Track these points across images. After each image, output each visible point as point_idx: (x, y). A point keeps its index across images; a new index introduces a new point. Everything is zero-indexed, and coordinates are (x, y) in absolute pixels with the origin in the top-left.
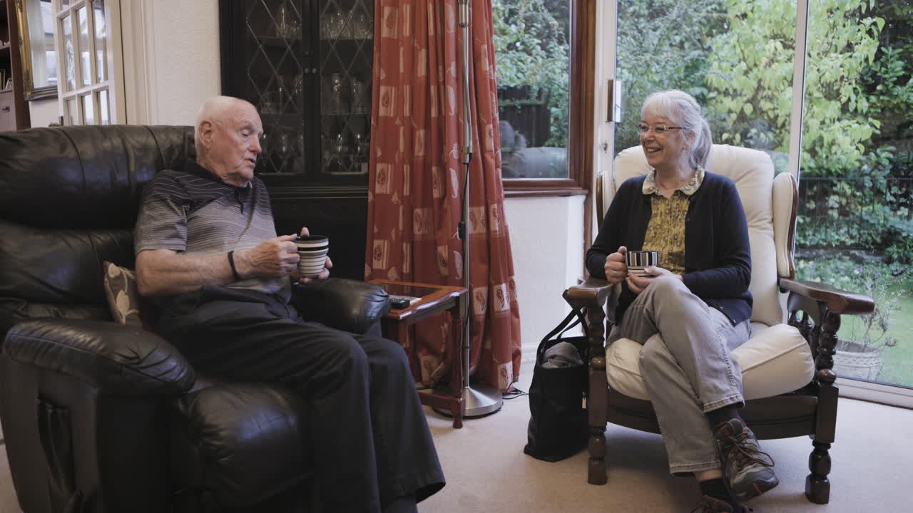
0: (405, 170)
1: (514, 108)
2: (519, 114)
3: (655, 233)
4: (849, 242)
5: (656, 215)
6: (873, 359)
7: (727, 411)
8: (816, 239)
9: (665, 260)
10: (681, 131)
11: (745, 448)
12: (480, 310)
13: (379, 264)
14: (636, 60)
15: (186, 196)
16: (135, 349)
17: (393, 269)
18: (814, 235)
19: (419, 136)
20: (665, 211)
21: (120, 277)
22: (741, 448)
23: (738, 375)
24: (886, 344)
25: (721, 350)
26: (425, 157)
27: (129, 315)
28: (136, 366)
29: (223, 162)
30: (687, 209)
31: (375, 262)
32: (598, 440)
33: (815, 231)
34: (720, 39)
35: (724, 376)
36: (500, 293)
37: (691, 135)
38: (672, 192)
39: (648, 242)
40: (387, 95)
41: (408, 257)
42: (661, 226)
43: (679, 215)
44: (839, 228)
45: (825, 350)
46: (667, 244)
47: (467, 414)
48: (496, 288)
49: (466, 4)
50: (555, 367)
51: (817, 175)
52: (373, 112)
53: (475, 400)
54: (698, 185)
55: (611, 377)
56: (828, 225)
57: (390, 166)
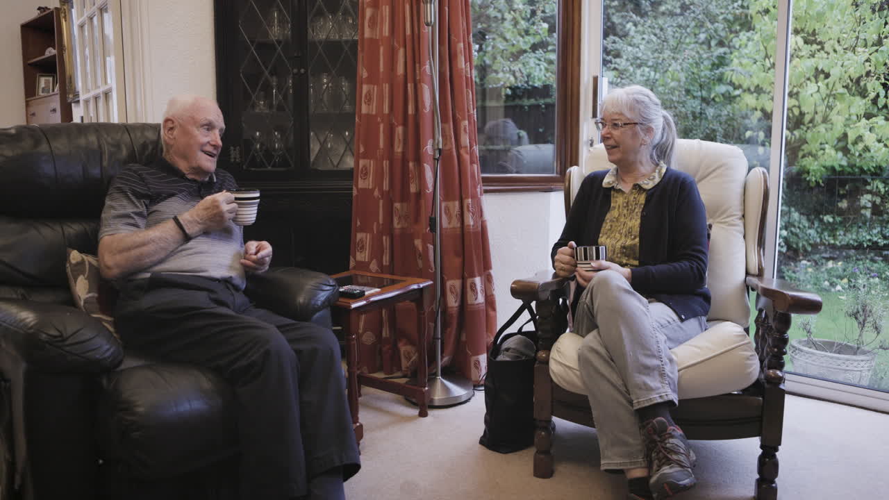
0: (384, 166)
1: (539, 106)
2: (543, 113)
3: (611, 226)
4: (882, 242)
5: (614, 208)
6: (864, 362)
7: (656, 408)
8: (847, 240)
9: (618, 253)
10: (638, 128)
11: (667, 448)
12: (453, 302)
13: (362, 256)
14: (654, 58)
15: (145, 190)
16: (61, 328)
17: (374, 261)
18: (845, 235)
19: (398, 134)
20: (623, 203)
21: (82, 263)
22: (663, 447)
23: (672, 373)
24: (881, 347)
25: (655, 347)
26: (403, 153)
27: (87, 298)
28: (60, 344)
29: (185, 157)
30: (644, 202)
31: (358, 254)
32: (543, 433)
33: (846, 231)
34: (744, 36)
35: (656, 373)
36: (473, 286)
37: (649, 130)
38: (631, 185)
39: (603, 234)
40: (369, 93)
41: (388, 251)
42: (617, 220)
43: (635, 209)
44: (871, 228)
45: (776, 350)
46: (621, 237)
47: (437, 404)
48: (469, 281)
49: (431, 3)
50: (508, 359)
51: (849, 174)
52: (357, 110)
53: (447, 390)
54: (657, 180)
55: (553, 371)
56: (860, 224)
57: (372, 162)
